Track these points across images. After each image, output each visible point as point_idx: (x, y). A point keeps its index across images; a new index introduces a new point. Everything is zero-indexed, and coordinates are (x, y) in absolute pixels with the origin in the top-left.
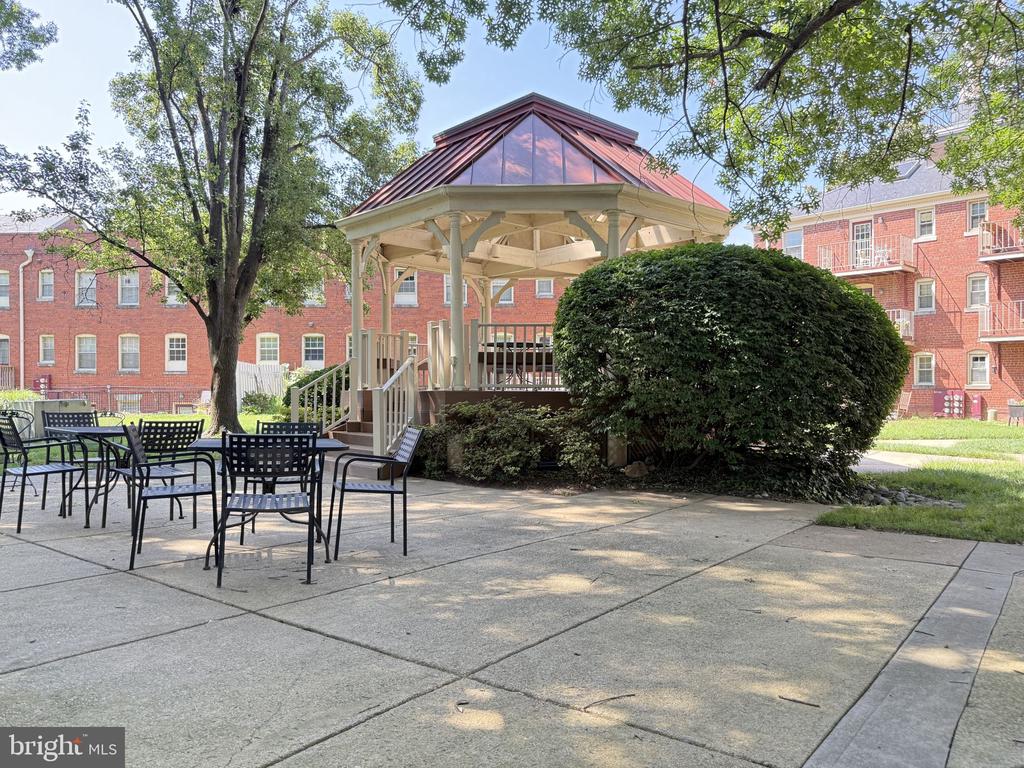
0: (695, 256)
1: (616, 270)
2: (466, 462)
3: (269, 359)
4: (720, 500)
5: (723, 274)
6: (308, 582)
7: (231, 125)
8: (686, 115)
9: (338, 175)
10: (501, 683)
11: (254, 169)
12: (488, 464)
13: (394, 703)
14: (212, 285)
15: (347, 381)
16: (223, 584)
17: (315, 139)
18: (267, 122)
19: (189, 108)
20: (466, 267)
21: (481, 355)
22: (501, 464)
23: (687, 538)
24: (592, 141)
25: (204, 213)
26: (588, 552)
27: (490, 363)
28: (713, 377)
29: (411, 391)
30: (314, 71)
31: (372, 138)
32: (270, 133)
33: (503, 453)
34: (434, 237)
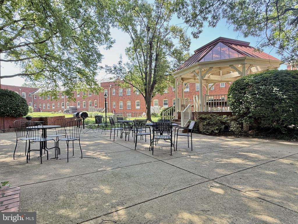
0: (270, 74)
1: (245, 79)
2: (204, 129)
3: (156, 105)
4: (279, 141)
5: (279, 78)
6: (171, 155)
7: (149, 55)
8: (267, 36)
9: (171, 63)
10: (221, 183)
11: (153, 64)
12: (210, 130)
13: (195, 184)
14: (146, 90)
15: (174, 110)
16: (153, 154)
17: (166, 55)
18: (156, 53)
19: (140, 52)
20: (203, 81)
21: (207, 103)
22: (213, 130)
23: (270, 151)
24: (237, 47)
25: (144, 75)
26: (240, 153)
27: (210, 105)
28: (276, 107)
29: (190, 112)
30: (166, 40)
31: (179, 53)
32: (157, 55)
33: (214, 127)
34: (194, 75)
